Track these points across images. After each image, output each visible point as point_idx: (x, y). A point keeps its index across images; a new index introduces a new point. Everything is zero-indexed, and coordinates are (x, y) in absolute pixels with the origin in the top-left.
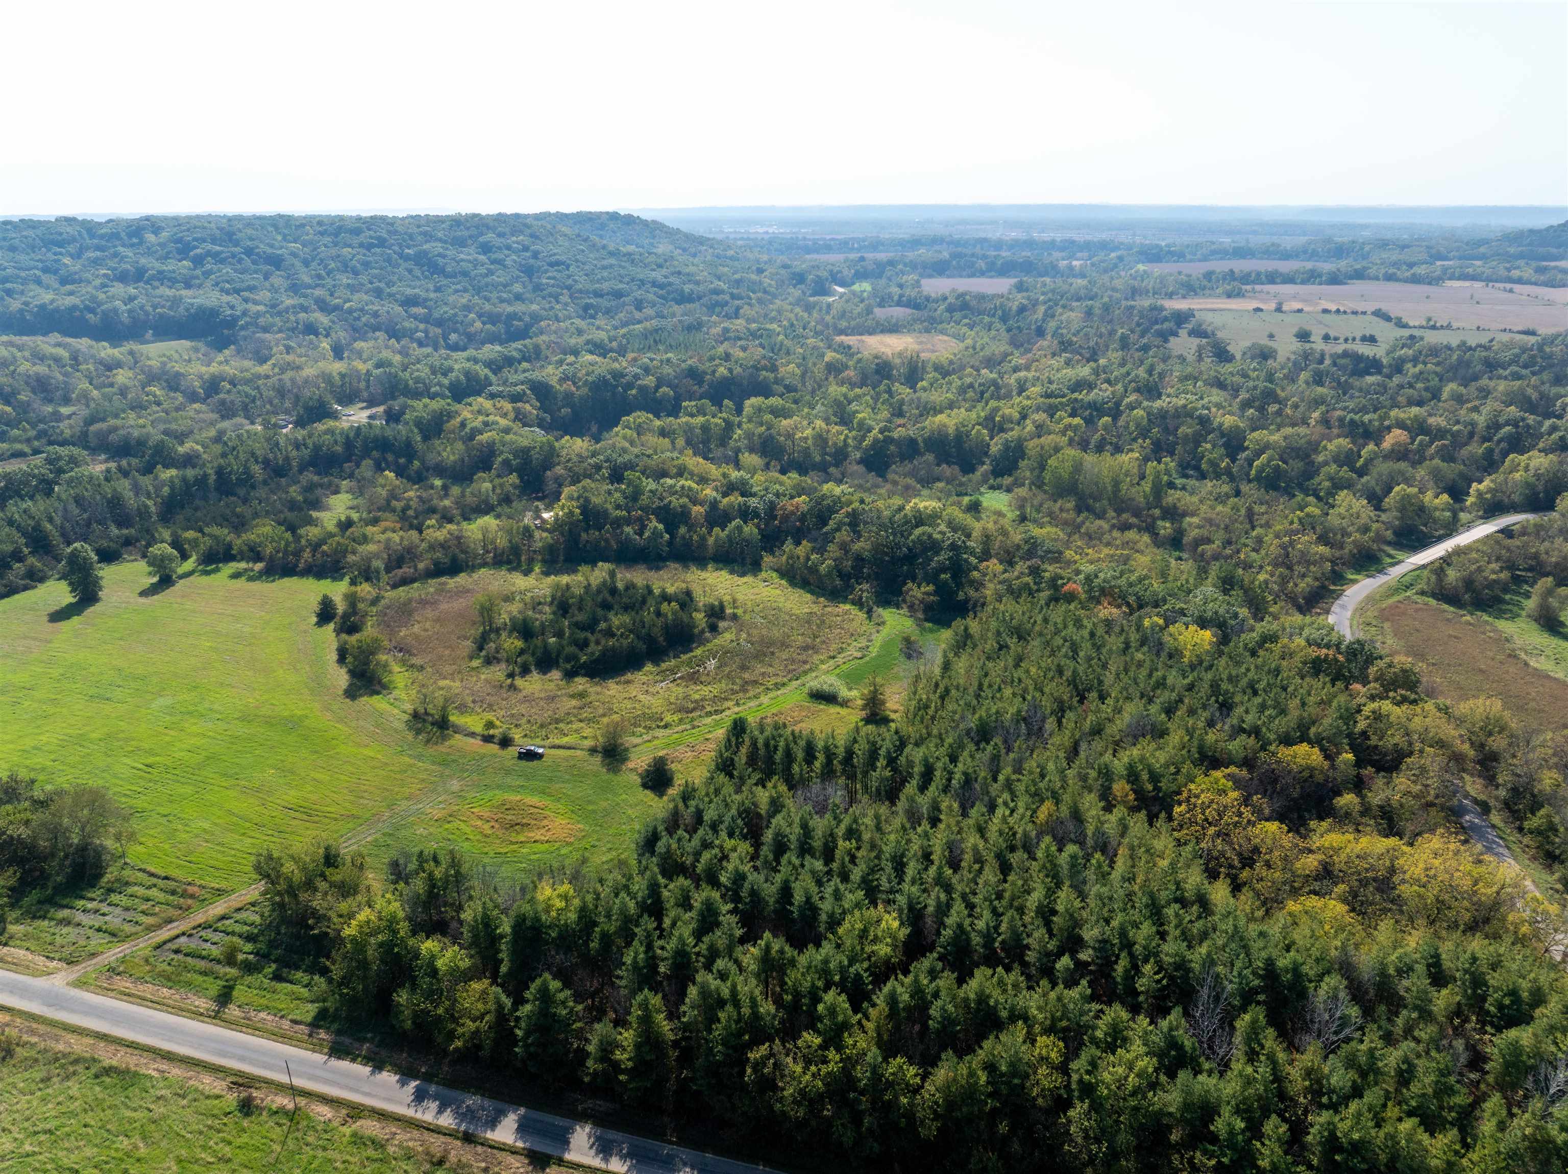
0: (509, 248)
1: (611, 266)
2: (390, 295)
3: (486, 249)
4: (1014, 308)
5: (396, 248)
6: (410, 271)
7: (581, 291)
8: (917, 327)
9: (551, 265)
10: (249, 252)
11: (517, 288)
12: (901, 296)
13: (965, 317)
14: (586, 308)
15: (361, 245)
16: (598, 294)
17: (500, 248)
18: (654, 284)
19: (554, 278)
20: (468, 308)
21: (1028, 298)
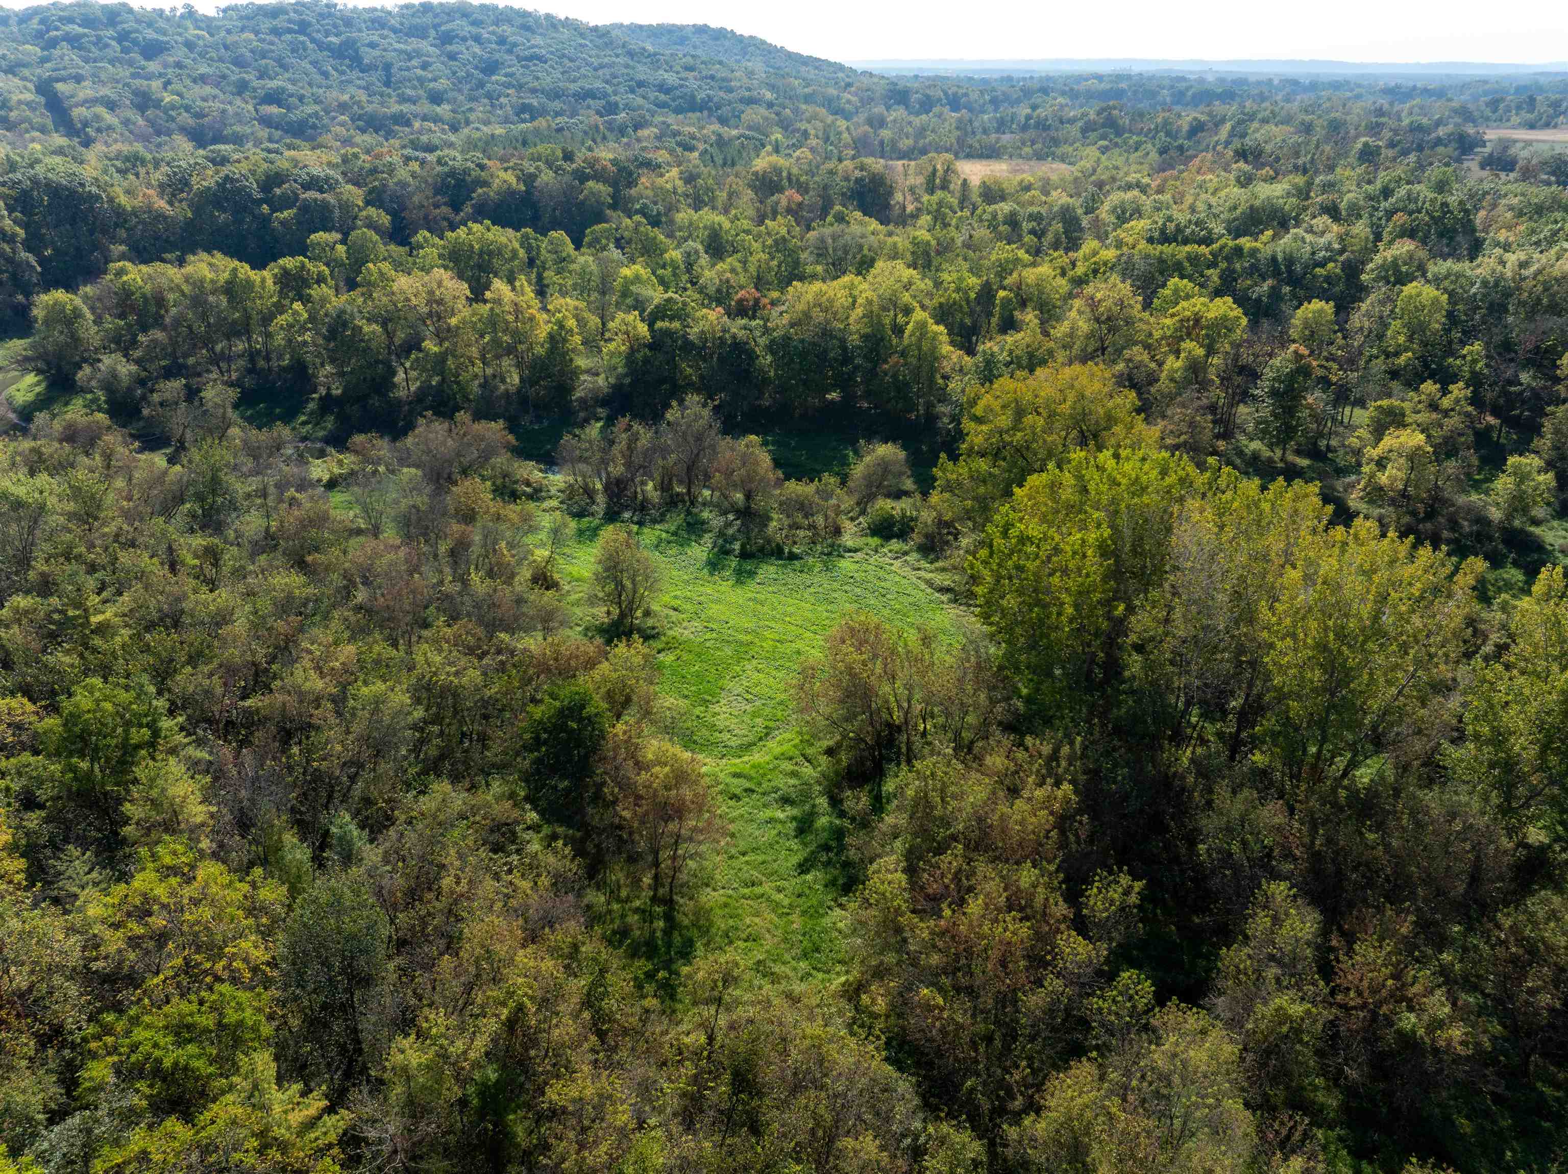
0: (477, 39)
1: (611, 65)
2: (255, 90)
3: (446, 39)
4: (1186, 128)
5: (318, 36)
6: (314, 63)
7: (534, 91)
8: (1027, 150)
9: (520, 59)
10: (122, 37)
11: (443, 84)
12: (1028, 117)
13: (1103, 138)
14: (524, 108)
15: (275, 31)
16: (556, 94)
17: (464, 39)
18: (662, 88)
19: (511, 75)
20: (343, 107)
21: (1210, 114)
